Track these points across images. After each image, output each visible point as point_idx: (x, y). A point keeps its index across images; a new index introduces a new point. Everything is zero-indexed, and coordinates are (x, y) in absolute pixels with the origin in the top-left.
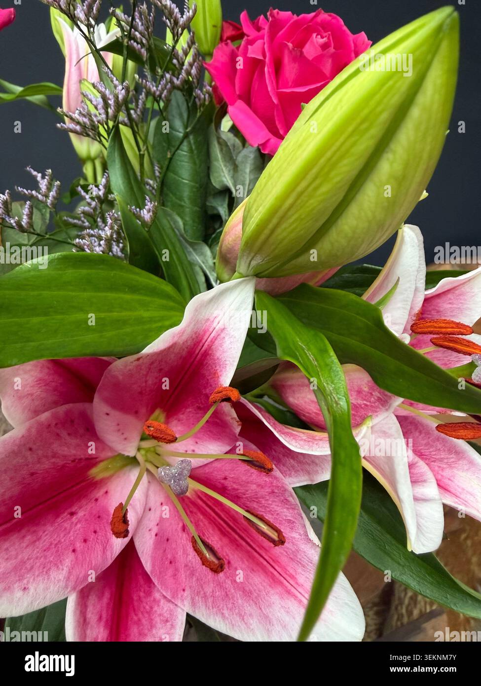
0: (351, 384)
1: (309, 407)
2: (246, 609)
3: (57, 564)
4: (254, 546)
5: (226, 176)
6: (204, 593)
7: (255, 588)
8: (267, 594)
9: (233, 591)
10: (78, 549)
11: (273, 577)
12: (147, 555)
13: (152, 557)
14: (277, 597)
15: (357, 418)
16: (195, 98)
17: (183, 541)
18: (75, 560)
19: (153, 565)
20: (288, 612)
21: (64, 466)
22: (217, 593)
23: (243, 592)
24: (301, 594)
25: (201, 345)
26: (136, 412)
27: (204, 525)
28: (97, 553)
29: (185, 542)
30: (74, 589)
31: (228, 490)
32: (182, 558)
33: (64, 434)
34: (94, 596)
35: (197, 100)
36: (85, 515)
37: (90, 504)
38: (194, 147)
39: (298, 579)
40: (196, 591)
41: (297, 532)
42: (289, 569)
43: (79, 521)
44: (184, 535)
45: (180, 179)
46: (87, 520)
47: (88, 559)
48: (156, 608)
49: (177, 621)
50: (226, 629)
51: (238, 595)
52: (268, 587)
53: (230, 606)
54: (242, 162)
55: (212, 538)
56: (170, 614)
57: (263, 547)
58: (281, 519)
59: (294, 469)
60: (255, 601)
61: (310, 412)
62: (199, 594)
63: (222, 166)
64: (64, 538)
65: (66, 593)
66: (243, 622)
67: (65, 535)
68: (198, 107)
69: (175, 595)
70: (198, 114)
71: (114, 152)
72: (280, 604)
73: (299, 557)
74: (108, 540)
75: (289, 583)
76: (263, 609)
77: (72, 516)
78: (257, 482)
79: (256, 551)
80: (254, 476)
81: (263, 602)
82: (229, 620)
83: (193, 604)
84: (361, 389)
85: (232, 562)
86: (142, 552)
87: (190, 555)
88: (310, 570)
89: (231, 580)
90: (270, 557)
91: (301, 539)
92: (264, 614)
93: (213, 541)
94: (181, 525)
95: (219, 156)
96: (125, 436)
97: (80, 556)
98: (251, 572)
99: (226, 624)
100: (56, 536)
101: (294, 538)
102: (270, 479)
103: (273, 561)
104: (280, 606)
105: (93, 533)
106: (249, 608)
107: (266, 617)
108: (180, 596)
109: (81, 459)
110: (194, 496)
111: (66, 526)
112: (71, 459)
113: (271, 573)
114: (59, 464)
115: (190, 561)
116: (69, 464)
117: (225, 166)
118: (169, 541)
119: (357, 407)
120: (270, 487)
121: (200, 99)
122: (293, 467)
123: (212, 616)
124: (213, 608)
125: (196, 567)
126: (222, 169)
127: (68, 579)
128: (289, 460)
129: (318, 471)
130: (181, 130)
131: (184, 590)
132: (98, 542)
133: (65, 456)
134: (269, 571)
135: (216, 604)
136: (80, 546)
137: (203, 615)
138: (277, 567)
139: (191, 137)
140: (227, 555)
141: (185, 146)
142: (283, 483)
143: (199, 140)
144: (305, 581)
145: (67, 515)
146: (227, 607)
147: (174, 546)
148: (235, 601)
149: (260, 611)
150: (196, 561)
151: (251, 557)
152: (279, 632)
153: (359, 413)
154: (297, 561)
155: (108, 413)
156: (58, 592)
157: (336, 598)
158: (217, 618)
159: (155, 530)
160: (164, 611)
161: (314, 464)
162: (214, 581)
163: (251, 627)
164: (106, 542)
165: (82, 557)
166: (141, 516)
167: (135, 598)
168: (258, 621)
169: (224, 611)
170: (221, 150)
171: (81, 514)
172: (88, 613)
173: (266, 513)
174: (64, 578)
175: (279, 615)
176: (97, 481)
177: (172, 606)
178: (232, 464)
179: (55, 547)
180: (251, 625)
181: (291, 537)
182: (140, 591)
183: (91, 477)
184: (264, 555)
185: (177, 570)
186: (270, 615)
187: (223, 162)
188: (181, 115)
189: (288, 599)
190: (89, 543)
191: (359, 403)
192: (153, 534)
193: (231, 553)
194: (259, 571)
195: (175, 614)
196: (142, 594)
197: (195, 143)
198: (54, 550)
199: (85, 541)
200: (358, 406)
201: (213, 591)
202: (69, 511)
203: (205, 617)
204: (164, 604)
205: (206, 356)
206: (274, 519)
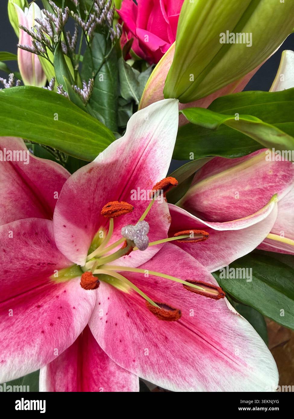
0: (257, 173)
1: (221, 203)
2: (186, 371)
3: (30, 342)
4: (184, 323)
5: (132, 90)
6: (151, 362)
7: (190, 354)
8: (200, 359)
9: (173, 359)
10: (47, 331)
11: (202, 345)
12: (101, 337)
13: (105, 338)
14: (208, 360)
15: (264, 200)
16: (110, 35)
17: (128, 324)
18: (44, 339)
19: (107, 344)
20: (218, 372)
21: (31, 268)
22: (161, 361)
23: (181, 359)
24: (226, 356)
25: (137, 161)
26: (86, 227)
27: (143, 312)
28: (62, 333)
29: (130, 325)
30: (45, 362)
31: (160, 284)
32: (129, 337)
33: (31, 242)
34: (60, 373)
35: (111, 37)
36: (49, 307)
37: (52, 300)
38: (110, 70)
39: (222, 345)
40: (144, 361)
41: (217, 308)
42: (214, 337)
43: (46, 311)
44: (129, 320)
45: (102, 91)
46: (52, 310)
47: (55, 338)
48: (112, 378)
49: (132, 385)
50: (173, 388)
51: (178, 361)
52: (200, 353)
53: (173, 370)
54: (142, 80)
55: (150, 321)
56: (126, 381)
57: (192, 324)
58: (202, 300)
59: (210, 259)
60: (192, 364)
61: (222, 207)
62: (147, 363)
63: (129, 83)
64: (34, 324)
65: (38, 365)
66: (185, 381)
67: (34, 321)
68: (112, 41)
69: (127, 364)
70: (112, 46)
71: (59, 60)
72: (211, 365)
73: (221, 327)
74: (70, 323)
75: (216, 348)
76: (199, 370)
77: (39, 308)
78: (181, 275)
79: (186, 327)
80: (178, 270)
81: (198, 365)
82: (174, 381)
83: (144, 371)
84: (266, 174)
85: (169, 337)
86: (97, 335)
87: (135, 334)
88: (231, 336)
89: (170, 351)
90: (198, 330)
91: (221, 313)
92: (201, 374)
93: (151, 323)
94: (125, 312)
95: (126, 77)
96: (78, 247)
97: (48, 336)
98: (184, 343)
99: (173, 384)
100: (27, 322)
101: (215, 313)
102: (191, 271)
103: (201, 332)
104: (211, 367)
105: (57, 319)
106: (188, 370)
107: (203, 376)
108: (131, 365)
109: (44, 263)
110: (132, 293)
111: (35, 315)
112: (37, 262)
113: (201, 342)
114: (27, 266)
115: (136, 339)
116: (35, 266)
117: (131, 83)
118: (118, 325)
119: (264, 191)
120: (191, 276)
121: (113, 35)
122: (209, 257)
123: (160, 379)
124: (159, 373)
125: (141, 343)
126: (129, 86)
127: (39, 354)
128: (206, 252)
129: (232, 253)
130: (101, 58)
131: (134, 361)
132: (62, 326)
133: (32, 260)
134: (199, 340)
135: (161, 370)
136: (48, 328)
137: (153, 378)
138: (204, 337)
139: (108, 63)
140: (164, 333)
141: (104, 69)
142: (202, 271)
143: (113, 65)
144: (228, 345)
145: (34, 308)
146: (170, 371)
147: (122, 328)
148: (175, 366)
149: (197, 372)
150: (141, 338)
151: (182, 332)
152: (214, 387)
153: (265, 196)
154: (220, 331)
155: (65, 225)
156: (32, 364)
157: (254, 356)
158: (165, 380)
159: (105, 318)
160: (120, 379)
161: (228, 249)
162: (156, 352)
163: (193, 385)
164: (69, 325)
165: (50, 337)
166: (94, 307)
167: (94, 373)
168: (197, 380)
169: (169, 374)
170: (128, 73)
171: (46, 306)
172: (56, 386)
173: (190, 297)
174: (37, 353)
175: (212, 374)
176: (56, 285)
177: (125, 374)
178: (160, 264)
179: (27, 330)
180: (193, 383)
181: (213, 313)
182: (98, 367)
183: (52, 281)
184: (193, 329)
185: (126, 346)
186: (205, 375)
187: (129, 80)
188: (100, 49)
189: (217, 361)
190: (55, 326)
191: (265, 186)
192: (104, 321)
193: (167, 331)
194: (191, 342)
195: (129, 380)
196: (99, 369)
197: (110, 67)
198: (26, 332)
199: (52, 324)
200: (264, 189)
201: (157, 360)
202: (36, 304)
203: (155, 380)
204: (119, 374)
205: (141, 170)
206: (197, 301)
